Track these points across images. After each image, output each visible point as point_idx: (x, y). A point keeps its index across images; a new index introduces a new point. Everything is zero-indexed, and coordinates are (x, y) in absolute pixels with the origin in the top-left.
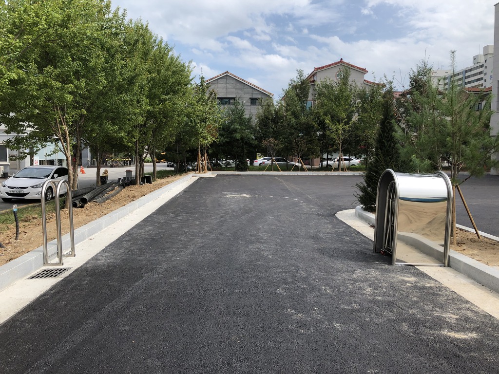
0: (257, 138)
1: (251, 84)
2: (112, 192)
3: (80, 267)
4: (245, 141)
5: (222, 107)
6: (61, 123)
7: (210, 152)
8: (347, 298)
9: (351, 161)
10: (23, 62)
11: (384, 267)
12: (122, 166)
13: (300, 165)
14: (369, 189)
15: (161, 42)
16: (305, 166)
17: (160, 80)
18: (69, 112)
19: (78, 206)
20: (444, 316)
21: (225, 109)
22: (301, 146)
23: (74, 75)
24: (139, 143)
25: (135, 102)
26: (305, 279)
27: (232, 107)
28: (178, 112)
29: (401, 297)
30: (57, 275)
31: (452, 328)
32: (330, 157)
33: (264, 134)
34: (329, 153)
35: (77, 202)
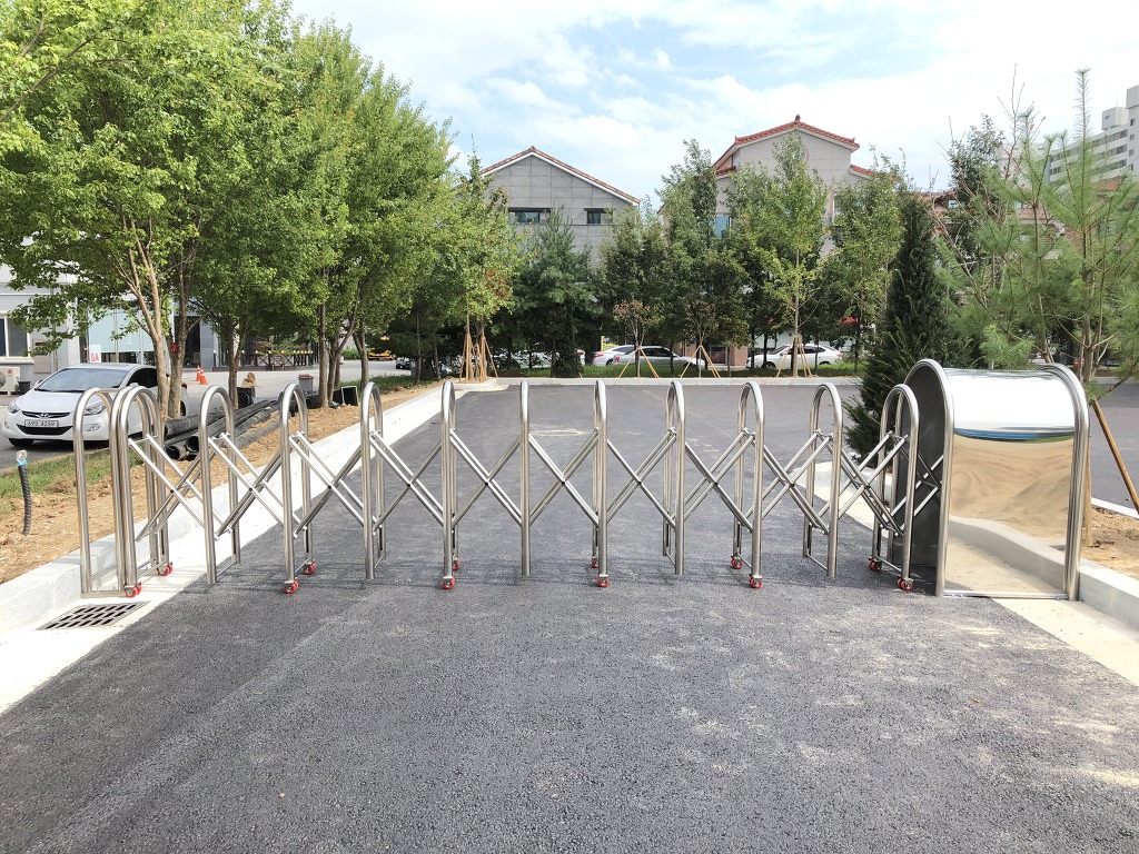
0: (602, 300)
1: (587, 176)
2: (264, 425)
3: (169, 601)
4: (574, 309)
5: (520, 229)
6: (139, 260)
7: (495, 331)
8: (830, 679)
9: (819, 354)
10: (47, 113)
11: (915, 601)
12: (293, 368)
13: (702, 363)
14: (871, 413)
15: (379, 75)
16: (713, 367)
17: (375, 163)
18: (159, 235)
19: (182, 455)
20: (1081, 726)
21: (527, 233)
22: (704, 320)
23: (170, 147)
24: (327, 312)
25: (317, 213)
26: (721, 632)
27: (544, 229)
28: (419, 238)
29: (965, 677)
30: (110, 620)
31: (1106, 761)
32: (771, 344)
33: (617, 292)
34: (768, 334)
35: (180, 447)
